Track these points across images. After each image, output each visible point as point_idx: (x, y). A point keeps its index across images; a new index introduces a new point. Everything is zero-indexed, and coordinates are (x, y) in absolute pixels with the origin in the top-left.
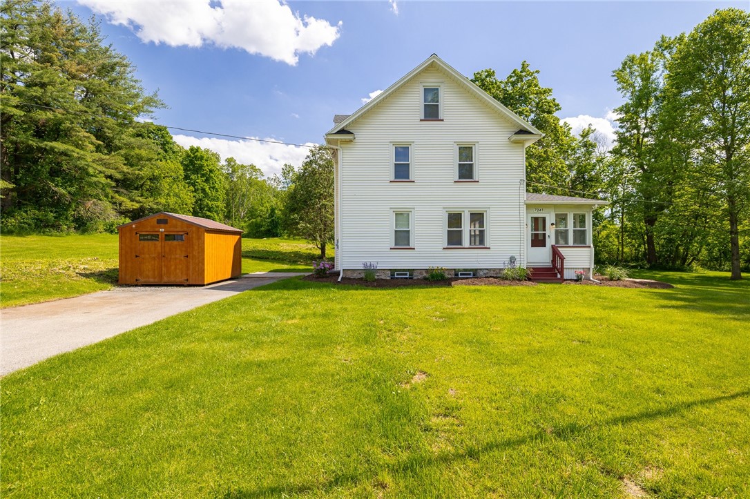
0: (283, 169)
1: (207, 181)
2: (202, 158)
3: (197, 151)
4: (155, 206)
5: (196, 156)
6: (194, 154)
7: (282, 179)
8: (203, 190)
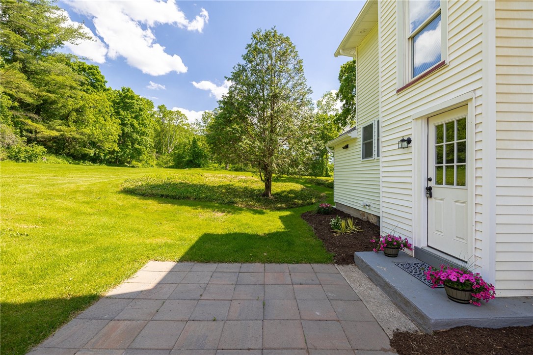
0: (203, 115)
1: (136, 118)
2: (132, 98)
3: (128, 91)
4: (78, 136)
5: (127, 95)
6: (124, 94)
7: (202, 124)
8: (132, 125)
